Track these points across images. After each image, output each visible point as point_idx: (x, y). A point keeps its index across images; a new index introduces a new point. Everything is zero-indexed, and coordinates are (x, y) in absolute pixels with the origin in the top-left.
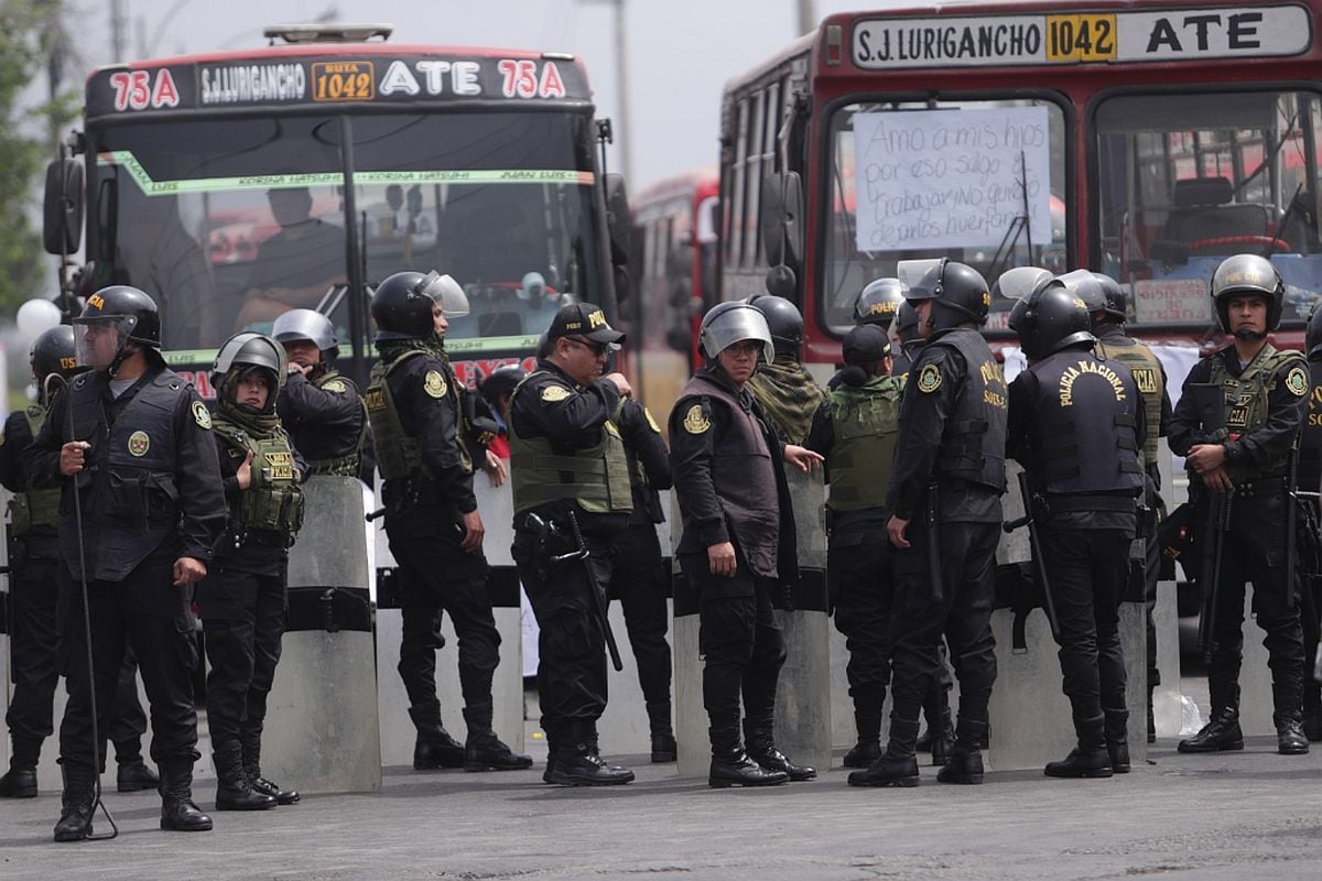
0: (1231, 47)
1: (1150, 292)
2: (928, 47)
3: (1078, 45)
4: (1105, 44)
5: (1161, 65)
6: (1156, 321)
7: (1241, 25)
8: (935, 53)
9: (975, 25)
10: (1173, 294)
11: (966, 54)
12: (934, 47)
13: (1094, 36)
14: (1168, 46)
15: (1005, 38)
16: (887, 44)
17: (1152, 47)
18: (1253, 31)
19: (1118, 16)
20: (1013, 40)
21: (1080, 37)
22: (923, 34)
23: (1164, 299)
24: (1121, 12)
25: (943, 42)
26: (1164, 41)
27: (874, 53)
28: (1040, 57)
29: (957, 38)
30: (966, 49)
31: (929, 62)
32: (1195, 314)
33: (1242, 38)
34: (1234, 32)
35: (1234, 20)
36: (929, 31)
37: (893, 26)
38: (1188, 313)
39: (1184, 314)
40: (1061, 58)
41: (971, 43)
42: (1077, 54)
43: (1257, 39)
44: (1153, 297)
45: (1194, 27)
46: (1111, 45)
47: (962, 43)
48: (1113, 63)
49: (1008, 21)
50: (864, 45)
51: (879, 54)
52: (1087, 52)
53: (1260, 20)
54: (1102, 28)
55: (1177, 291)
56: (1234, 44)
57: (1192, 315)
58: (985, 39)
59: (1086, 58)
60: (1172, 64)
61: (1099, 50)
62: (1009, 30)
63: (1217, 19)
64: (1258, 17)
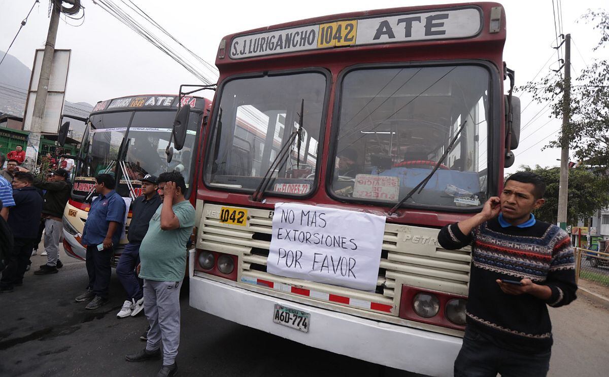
0: (426, 35)
1: (364, 180)
2: (262, 47)
3: (335, 38)
4: (350, 36)
5: (381, 46)
6: (364, 197)
7: (434, 22)
8: (264, 49)
9: (284, 33)
10: (378, 183)
11: (279, 47)
12: (264, 46)
13: (344, 33)
14: (387, 36)
15: (298, 38)
16: (244, 47)
17: (377, 37)
18: (442, 25)
19: (359, 20)
20: (302, 38)
21: (336, 34)
22: (260, 40)
23: (371, 186)
24: (360, 19)
25: (269, 43)
26: (384, 33)
27: (238, 52)
28: (314, 46)
29: (275, 41)
30: (279, 45)
31: (262, 53)
32: (389, 196)
33: (433, 29)
34: (429, 26)
35: (429, 19)
36: (264, 39)
37: (248, 38)
38: (384, 195)
39: (382, 194)
40: (325, 45)
41: (281, 42)
42: (334, 43)
43: (444, 30)
44: (365, 184)
45: (404, 24)
46: (353, 36)
47: (277, 43)
48: (353, 46)
49: (300, 30)
50: (235, 48)
51: (241, 51)
52: (339, 41)
53: (448, 18)
54: (349, 28)
55: (380, 182)
56: (428, 32)
57: (386, 196)
58: (288, 39)
59: (338, 44)
60: (388, 46)
61: (346, 40)
62: (300, 34)
63: (419, 19)
64: (446, 16)
